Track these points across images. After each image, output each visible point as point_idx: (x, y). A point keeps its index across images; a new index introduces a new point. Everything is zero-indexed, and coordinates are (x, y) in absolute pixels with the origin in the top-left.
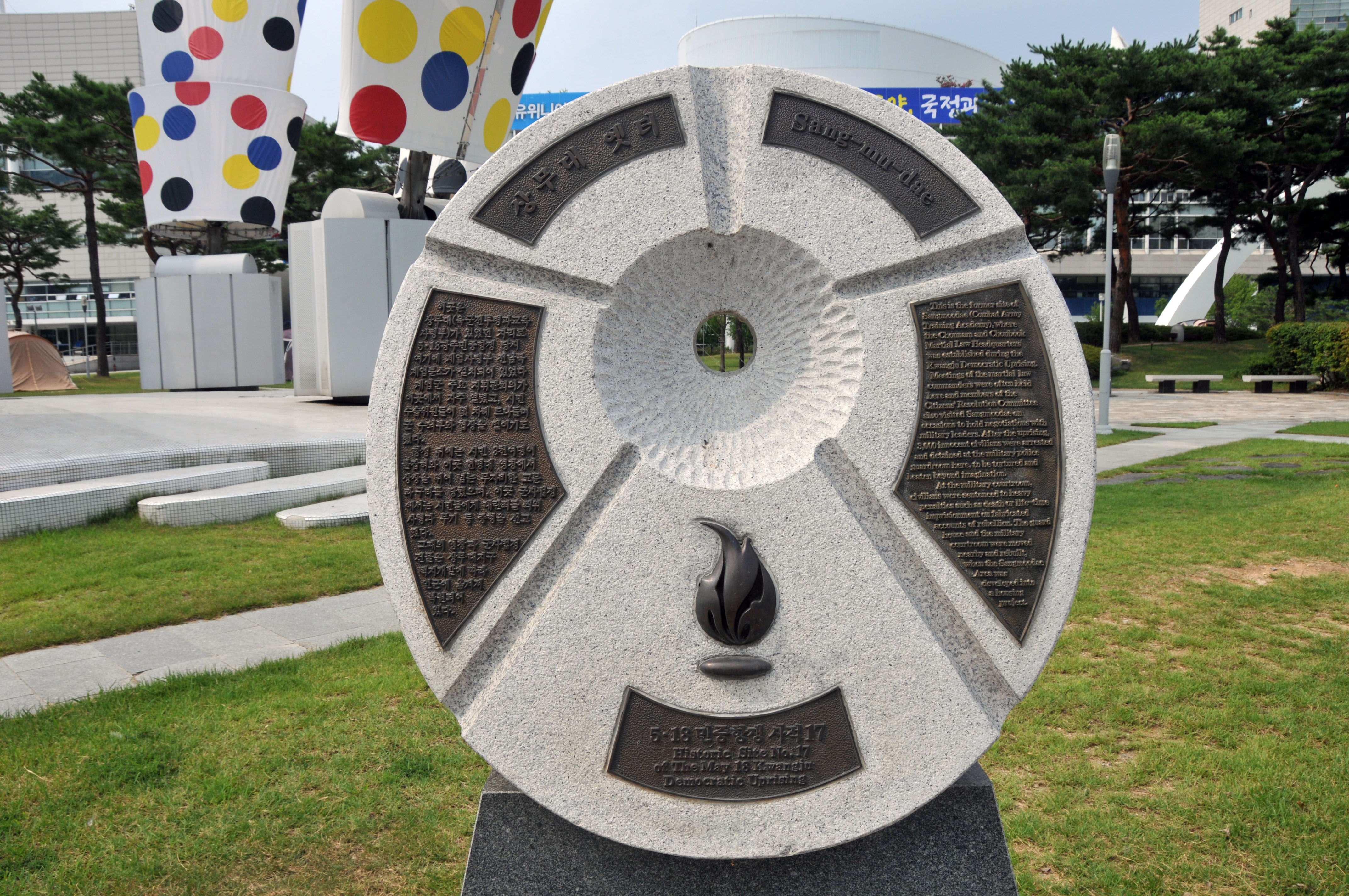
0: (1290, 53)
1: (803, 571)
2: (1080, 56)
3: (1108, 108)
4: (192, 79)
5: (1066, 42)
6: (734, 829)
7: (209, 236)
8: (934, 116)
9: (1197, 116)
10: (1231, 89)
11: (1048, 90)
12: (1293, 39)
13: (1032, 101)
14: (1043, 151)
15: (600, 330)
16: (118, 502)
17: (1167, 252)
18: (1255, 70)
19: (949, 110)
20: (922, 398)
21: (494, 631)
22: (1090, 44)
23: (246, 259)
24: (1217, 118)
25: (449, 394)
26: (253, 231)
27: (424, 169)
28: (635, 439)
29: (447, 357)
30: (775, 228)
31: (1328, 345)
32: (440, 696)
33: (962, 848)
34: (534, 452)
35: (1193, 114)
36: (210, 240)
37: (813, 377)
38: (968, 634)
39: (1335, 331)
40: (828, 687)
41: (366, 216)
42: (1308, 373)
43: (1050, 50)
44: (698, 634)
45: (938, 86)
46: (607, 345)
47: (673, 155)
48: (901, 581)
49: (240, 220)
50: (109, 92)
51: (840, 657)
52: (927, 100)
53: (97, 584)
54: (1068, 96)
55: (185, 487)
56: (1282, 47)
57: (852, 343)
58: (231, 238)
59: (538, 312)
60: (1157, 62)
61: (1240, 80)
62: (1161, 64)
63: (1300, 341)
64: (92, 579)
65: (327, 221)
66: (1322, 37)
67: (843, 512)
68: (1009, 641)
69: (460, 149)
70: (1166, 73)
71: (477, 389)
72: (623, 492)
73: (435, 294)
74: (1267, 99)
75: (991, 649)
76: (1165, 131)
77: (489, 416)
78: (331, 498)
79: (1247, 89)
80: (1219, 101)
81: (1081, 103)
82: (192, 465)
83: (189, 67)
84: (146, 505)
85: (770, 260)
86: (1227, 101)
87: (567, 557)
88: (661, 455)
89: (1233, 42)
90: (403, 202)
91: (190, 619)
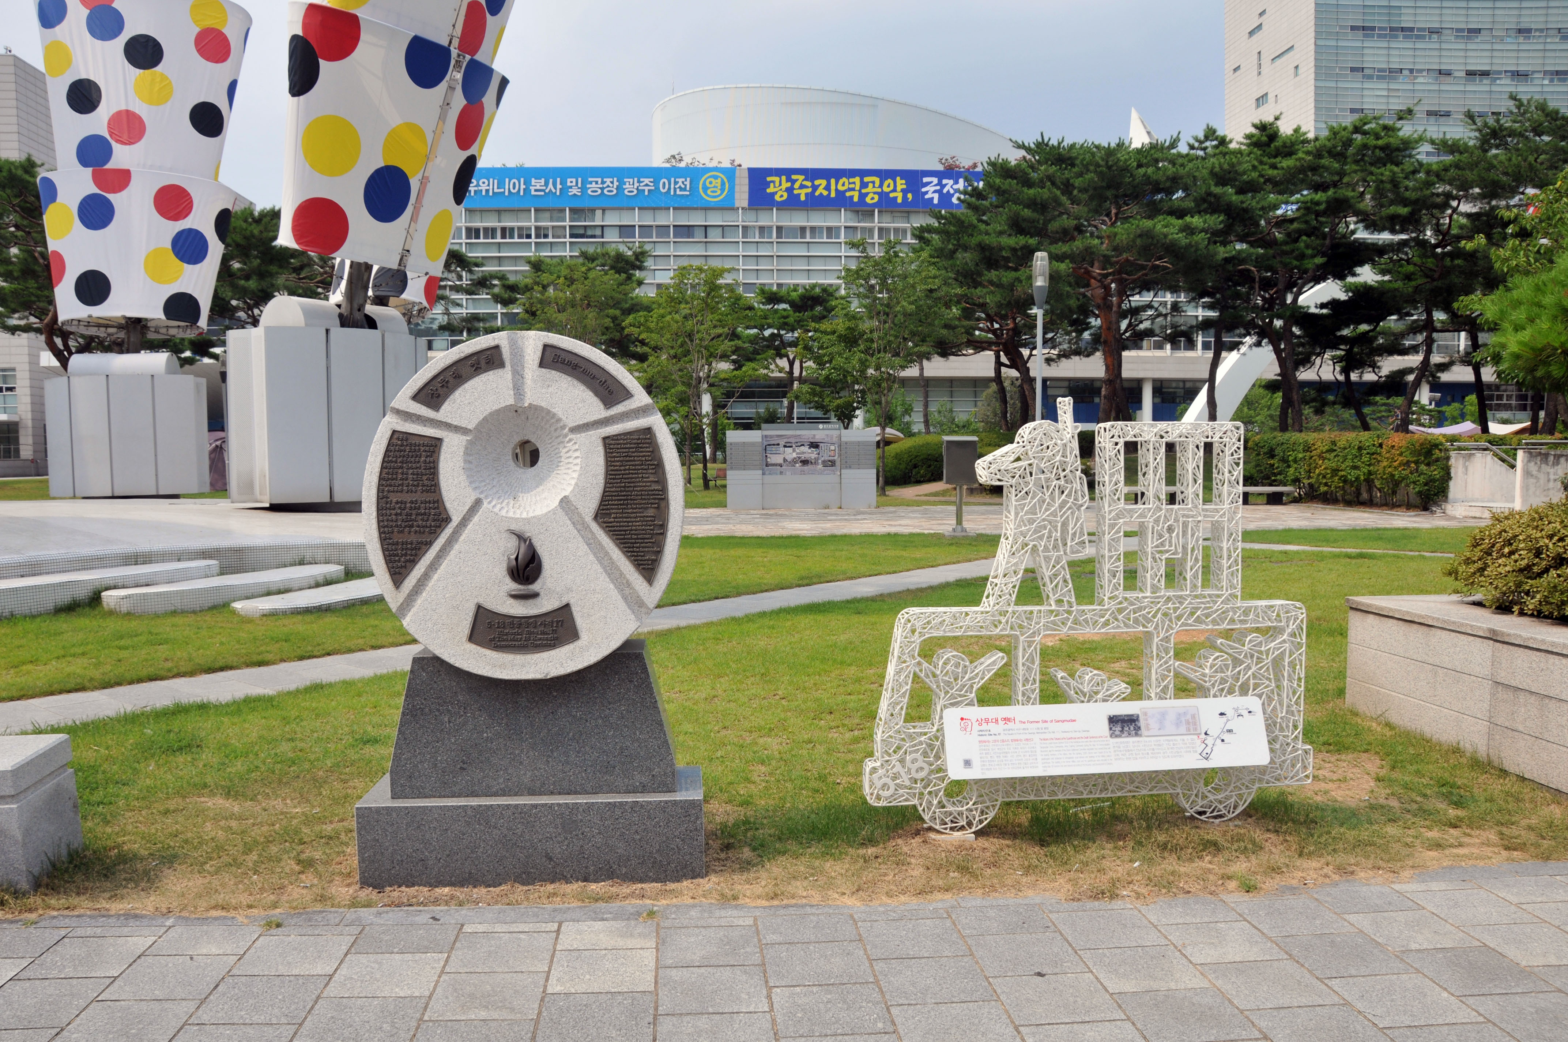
0: (1275, 157)
1: (553, 552)
2: (1060, 154)
3: (1086, 209)
4: (109, 166)
5: (1046, 140)
6: (523, 666)
7: (128, 333)
8: (936, 201)
9: (1173, 220)
10: (1209, 194)
11: (1025, 190)
12: (1277, 144)
13: (1007, 201)
14: (1019, 253)
15: (466, 448)
16: (82, 593)
17: (1190, 354)
18: (1232, 175)
19: (953, 195)
20: (606, 478)
21: (419, 580)
22: (1071, 142)
23: (168, 359)
24: (1191, 223)
25: (400, 476)
26: (178, 330)
27: (365, 278)
28: (482, 496)
29: (399, 460)
30: (543, 404)
31: (1300, 456)
32: (394, 610)
33: (631, 681)
34: (438, 501)
35: (1169, 218)
36: (129, 338)
37: (562, 469)
38: (627, 581)
39: (1306, 442)
40: (564, 603)
41: (306, 325)
42: (1285, 485)
43: (1032, 146)
44: (508, 580)
45: (941, 168)
46: (470, 455)
47: (499, 372)
48: (597, 558)
49: (163, 317)
50: (10, 171)
51: (569, 590)
52: (928, 184)
53: (83, 654)
54: (1046, 196)
55: (143, 581)
56: (1268, 150)
57: (577, 454)
58: (151, 336)
59: (439, 440)
60: (1135, 164)
61: (1216, 185)
62: (1140, 166)
63: (1276, 452)
64: (79, 650)
65: (268, 329)
66: (1306, 141)
67: (571, 527)
68: (645, 584)
69: (401, 260)
70: (1144, 175)
71: (413, 474)
72: (476, 519)
73: (394, 432)
74: (1244, 205)
75: (637, 587)
76: (1140, 236)
77: (418, 486)
78: (280, 592)
79: (1224, 193)
80: (1198, 205)
81: (1058, 203)
82: (144, 563)
83: (108, 153)
84: (110, 597)
85: (543, 418)
86: (1205, 205)
87: (452, 547)
88: (494, 503)
89: (1223, 142)
90: (343, 310)
91: (174, 677)
